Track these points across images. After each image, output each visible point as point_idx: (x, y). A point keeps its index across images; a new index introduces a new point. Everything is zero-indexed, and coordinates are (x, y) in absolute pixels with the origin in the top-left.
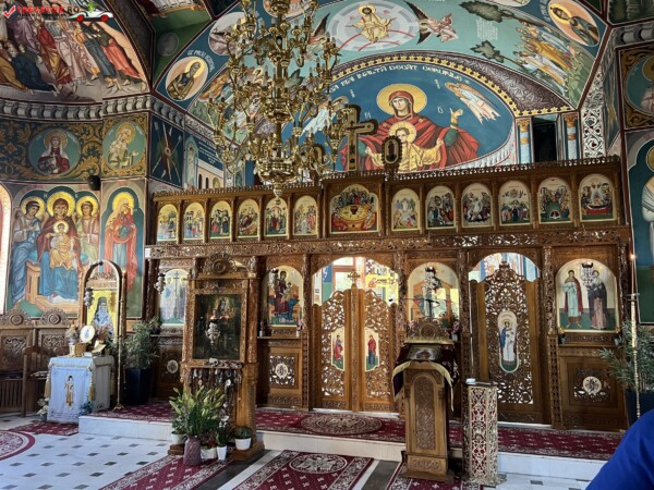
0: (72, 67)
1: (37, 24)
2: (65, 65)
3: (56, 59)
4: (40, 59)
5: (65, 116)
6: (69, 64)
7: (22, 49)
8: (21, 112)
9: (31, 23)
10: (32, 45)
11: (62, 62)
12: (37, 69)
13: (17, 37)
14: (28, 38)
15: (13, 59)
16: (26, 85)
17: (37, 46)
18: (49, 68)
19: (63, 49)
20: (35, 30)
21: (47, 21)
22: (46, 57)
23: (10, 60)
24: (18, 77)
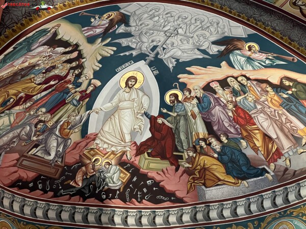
0: (278, 138)
1: (231, 106)
2: (270, 138)
3: (259, 136)
4: (244, 143)
5: (286, 200)
6: (274, 136)
7: (224, 139)
8: (241, 211)
9: (225, 107)
10: (232, 130)
11: (266, 137)
12: (244, 155)
13: (215, 128)
14: (226, 125)
15: (219, 153)
16: (238, 178)
17: (236, 129)
18: (255, 149)
19: (262, 121)
20: (230, 114)
21: (238, 99)
22: (249, 138)
23: (216, 155)
24: (228, 173)
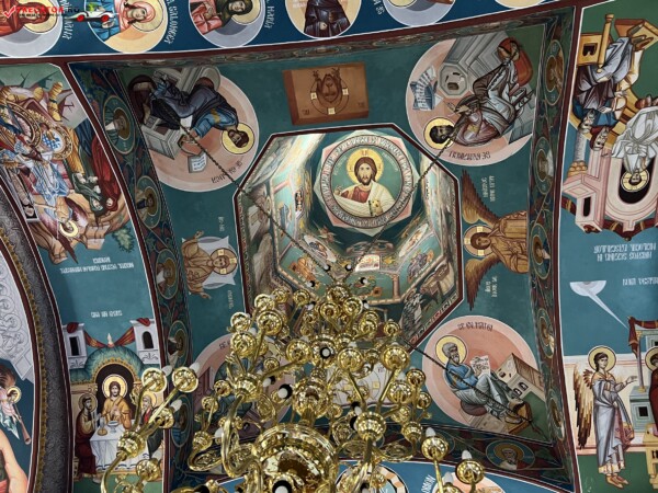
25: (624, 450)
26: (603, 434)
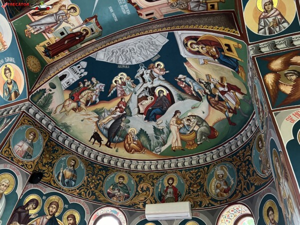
25: (42, 32)
26: (43, 21)
